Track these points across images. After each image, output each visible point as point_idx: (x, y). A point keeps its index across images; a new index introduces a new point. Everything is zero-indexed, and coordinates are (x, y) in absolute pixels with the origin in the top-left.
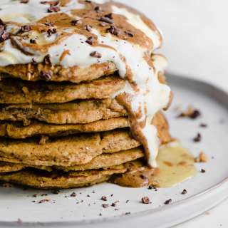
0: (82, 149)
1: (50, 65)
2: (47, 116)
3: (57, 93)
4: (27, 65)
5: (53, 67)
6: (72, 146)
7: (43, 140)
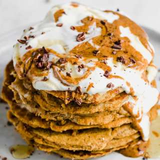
0: (100, 139)
1: (80, 93)
2: (78, 120)
3: (84, 109)
4: (64, 91)
5: (82, 95)
6: (93, 137)
7: (74, 133)
